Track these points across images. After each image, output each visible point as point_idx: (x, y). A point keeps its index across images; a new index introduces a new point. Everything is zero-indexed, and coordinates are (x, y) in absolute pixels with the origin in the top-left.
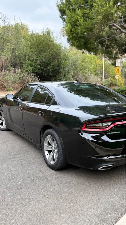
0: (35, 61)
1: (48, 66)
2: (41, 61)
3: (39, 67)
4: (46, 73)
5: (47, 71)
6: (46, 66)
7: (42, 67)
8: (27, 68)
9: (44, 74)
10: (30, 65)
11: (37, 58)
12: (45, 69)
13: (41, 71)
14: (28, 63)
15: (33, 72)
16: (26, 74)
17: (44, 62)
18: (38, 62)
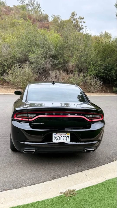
0: (99, 66)
1: (112, 70)
2: (105, 66)
3: (103, 71)
4: (110, 77)
5: (111, 75)
6: (110, 70)
7: (106, 72)
8: (91, 72)
9: (107, 78)
10: (95, 69)
11: (101, 63)
12: (109, 73)
13: (104, 75)
14: (92, 67)
15: (97, 76)
16: (89, 77)
17: (109, 67)
18: (102, 67)
